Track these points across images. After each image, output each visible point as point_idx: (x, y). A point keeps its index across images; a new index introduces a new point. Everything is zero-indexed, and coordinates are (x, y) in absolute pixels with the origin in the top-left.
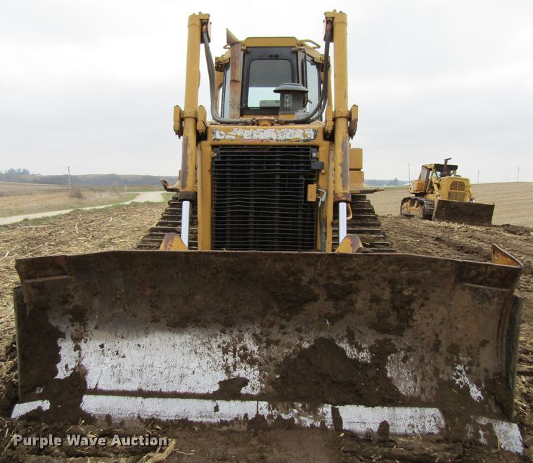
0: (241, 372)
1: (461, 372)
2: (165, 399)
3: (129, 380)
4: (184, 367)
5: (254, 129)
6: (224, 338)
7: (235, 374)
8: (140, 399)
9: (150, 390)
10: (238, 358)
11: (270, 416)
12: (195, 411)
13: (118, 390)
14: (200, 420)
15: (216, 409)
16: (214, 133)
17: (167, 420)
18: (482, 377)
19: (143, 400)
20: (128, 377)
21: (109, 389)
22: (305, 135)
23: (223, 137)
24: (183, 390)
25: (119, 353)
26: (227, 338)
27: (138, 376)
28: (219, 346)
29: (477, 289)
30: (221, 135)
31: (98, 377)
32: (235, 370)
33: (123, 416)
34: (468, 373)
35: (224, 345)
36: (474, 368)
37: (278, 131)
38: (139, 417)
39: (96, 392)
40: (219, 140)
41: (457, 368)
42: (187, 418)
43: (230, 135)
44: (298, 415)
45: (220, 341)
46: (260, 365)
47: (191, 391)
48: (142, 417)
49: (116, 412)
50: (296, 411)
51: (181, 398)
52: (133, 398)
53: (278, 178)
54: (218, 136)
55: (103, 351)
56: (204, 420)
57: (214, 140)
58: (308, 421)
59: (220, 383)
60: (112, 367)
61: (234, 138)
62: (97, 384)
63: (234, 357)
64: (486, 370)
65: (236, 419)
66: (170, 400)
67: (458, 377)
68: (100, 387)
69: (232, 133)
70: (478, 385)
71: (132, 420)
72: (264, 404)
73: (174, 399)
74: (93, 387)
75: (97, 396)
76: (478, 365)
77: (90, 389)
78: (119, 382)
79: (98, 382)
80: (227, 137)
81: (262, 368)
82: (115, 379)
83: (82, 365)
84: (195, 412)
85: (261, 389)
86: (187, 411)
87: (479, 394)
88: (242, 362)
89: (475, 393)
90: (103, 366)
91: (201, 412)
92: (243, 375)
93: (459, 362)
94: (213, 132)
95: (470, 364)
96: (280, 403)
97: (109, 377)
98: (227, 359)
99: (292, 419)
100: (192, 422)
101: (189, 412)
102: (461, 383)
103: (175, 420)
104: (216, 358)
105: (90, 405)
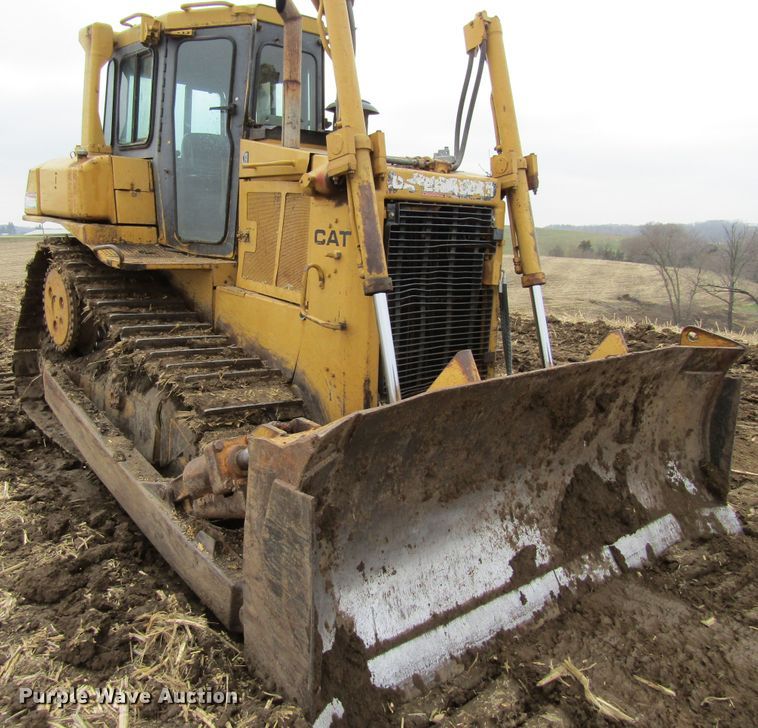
0: (524, 540)
1: (672, 468)
2: (468, 615)
3: (414, 607)
4: (469, 556)
5: (437, 177)
6: (498, 499)
7: (520, 544)
8: (441, 629)
9: (445, 610)
10: (516, 521)
11: (571, 583)
12: (504, 613)
13: (407, 630)
14: (515, 624)
15: (523, 600)
16: (390, 179)
17: (484, 643)
18: (690, 469)
19: (446, 629)
20: (412, 603)
21: (395, 635)
22: (485, 191)
23: (400, 187)
24: (480, 592)
25: (387, 568)
26: (501, 498)
27: (422, 596)
28: (496, 512)
29: (695, 376)
30: (399, 182)
31: (372, 621)
32: (518, 539)
33: (433, 667)
34: (679, 467)
35: (500, 508)
36: (683, 461)
37: (461, 183)
38: (452, 657)
39: (382, 647)
40: (396, 190)
41: (669, 465)
42: (502, 629)
43: (409, 183)
44: (591, 569)
45: (495, 503)
46: (538, 521)
47: (489, 589)
48: (455, 654)
49: (421, 665)
50: (587, 566)
51: (484, 604)
52: (433, 633)
53: (453, 252)
54: (395, 186)
55: (364, 575)
56: (519, 621)
57: (390, 190)
58: (600, 574)
59: (511, 563)
60: (384, 595)
61: (413, 188)
62: (376, 635)
63: (513, 521)
64: (693, 461)
65: (546, 603)
66: (474, 613)
67: (671, 475)
68: (383, 637)
69: (411, 181)
70: (689, 477)
71: (446, 666)
72: (560, 571)
73: (478, 609)
74: (373, 642)
75: (387, 653)
76: (685, 457)
77: (371, 647)
78: (403, 616)
79: (375, 631)
80: (406, 186)
81: (541, 524)
82: (396, 614)
83: (342, 613)
84: (506, 617)
85: (549, 553)
86: (497, 619)
87: (693, 487)
88: (521, 524)
89: (690, 487)
90: (371, 600)
91: (511, 613)
92: (527, 543)
93: (670, 459)
94: (389, 177)
95: (679, 458)
96: (572, 563)
97: (387, 616)
98: (507, 527)
99: (588, 578)
100: (509, 630)
101: (500, 620)
102: (676, 480)
103: (492, 638)
104: (496, 529)
105: (383, 674)
